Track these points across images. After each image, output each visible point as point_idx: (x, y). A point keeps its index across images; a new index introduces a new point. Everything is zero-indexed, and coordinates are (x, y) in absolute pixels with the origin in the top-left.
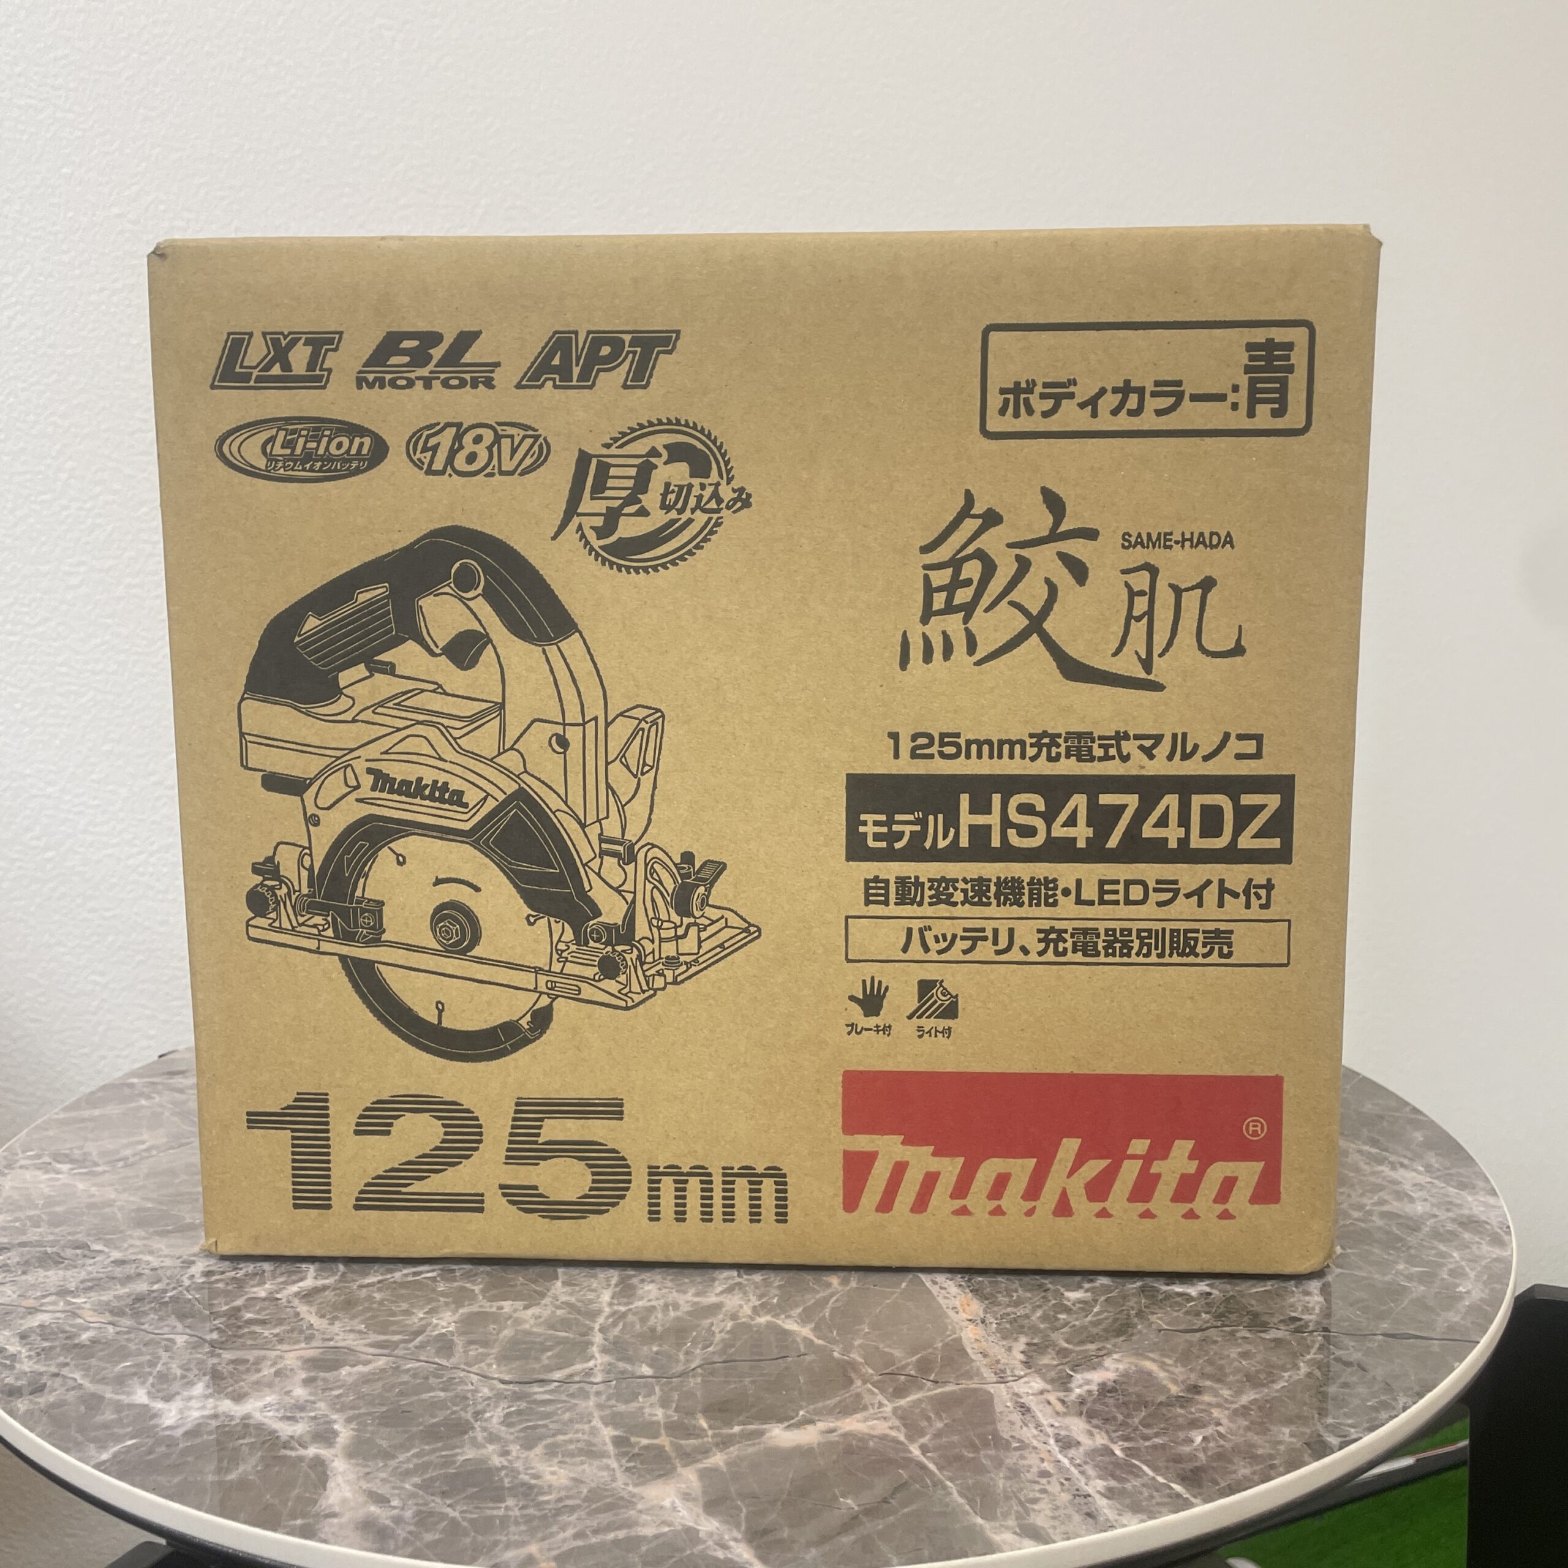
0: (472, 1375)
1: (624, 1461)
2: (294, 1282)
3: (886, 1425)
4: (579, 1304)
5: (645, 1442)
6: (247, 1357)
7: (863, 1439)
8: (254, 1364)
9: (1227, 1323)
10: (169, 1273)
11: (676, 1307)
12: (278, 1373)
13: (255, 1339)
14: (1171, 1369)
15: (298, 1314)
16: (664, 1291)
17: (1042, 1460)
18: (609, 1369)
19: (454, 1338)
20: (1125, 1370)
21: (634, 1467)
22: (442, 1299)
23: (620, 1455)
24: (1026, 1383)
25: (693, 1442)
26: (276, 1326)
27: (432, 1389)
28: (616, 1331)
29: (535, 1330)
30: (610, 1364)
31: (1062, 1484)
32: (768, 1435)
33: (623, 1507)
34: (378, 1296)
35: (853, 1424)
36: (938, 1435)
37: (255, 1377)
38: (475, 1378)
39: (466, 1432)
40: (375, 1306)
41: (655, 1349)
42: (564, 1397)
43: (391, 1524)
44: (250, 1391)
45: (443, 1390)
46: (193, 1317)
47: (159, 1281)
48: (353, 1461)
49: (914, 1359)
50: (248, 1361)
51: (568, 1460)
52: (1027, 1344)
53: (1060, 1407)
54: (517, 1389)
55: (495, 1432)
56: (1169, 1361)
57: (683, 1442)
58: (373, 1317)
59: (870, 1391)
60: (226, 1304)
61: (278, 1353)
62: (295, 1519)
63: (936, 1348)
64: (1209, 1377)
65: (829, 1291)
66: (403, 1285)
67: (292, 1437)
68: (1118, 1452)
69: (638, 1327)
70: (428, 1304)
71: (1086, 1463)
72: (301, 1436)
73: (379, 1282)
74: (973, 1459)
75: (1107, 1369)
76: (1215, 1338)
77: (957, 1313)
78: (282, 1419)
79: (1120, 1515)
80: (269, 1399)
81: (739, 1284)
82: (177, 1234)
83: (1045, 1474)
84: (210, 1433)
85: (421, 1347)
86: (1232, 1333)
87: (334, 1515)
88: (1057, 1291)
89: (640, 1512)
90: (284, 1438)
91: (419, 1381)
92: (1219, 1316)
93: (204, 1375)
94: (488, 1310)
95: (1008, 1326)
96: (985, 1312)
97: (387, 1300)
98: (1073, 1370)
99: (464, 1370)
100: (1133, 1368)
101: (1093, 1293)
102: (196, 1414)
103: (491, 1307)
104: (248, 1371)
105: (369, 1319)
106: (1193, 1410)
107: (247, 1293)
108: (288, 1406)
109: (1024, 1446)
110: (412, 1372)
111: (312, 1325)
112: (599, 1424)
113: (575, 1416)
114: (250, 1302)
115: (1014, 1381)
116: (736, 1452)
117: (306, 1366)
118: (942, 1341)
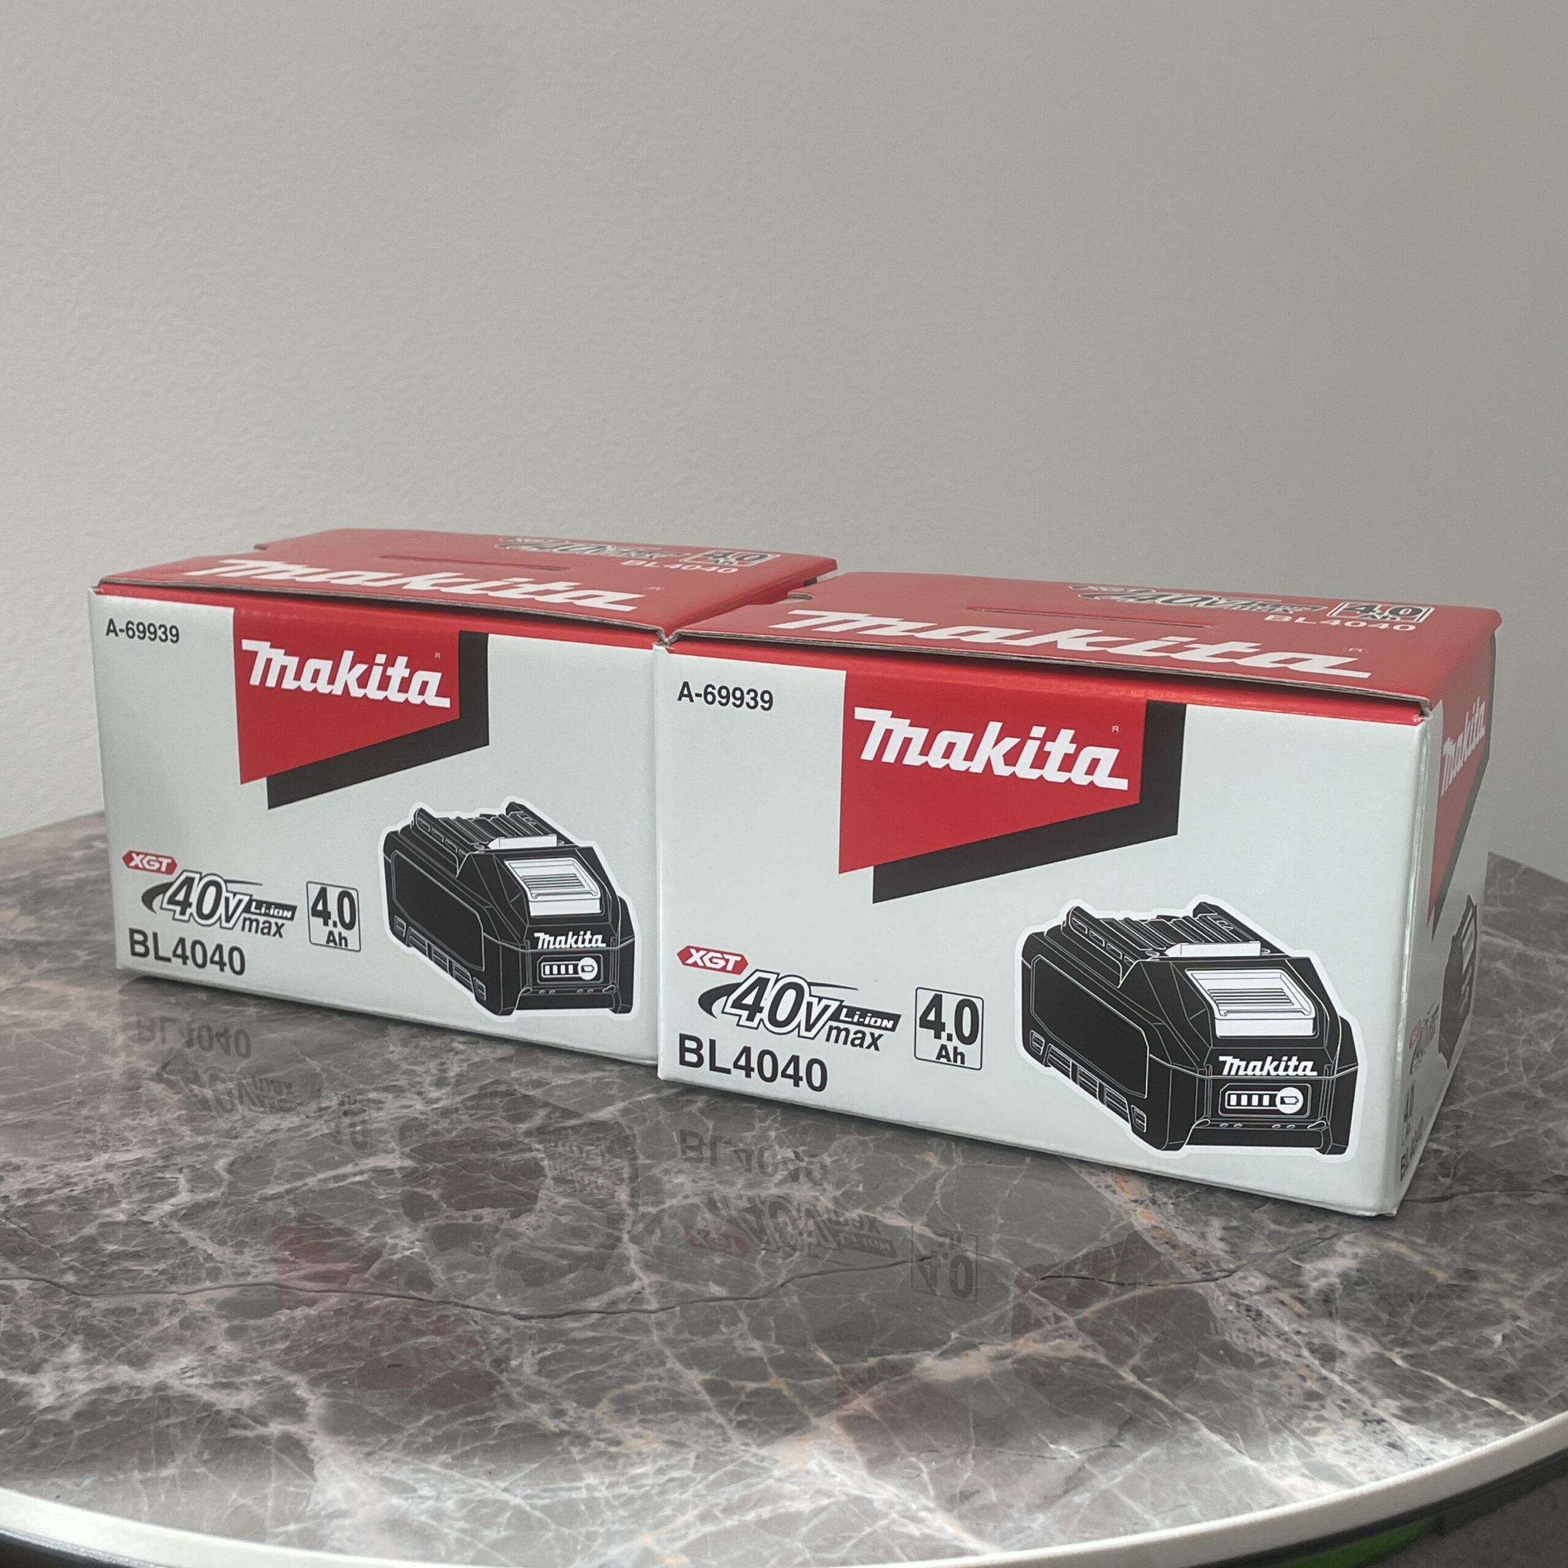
0: (471, 1311)
1: (731, 1414)
2: (162, 1199)
3: (1076, 1344)
5: (751, 1386)
6: (129, 1304)
7: (1053, 1364)
8: (144, 1314)
9: (1477, 1187)
11: (728, 1205)
12: (185, 1324)
13: (134, 1279)
14: (1427, 1250)
15: (183, 1242)
16: (701, 1183)
17: (1303, 1378)
18: (663, 1292)
19: (427, 1261)
20: (1367, 1255)
21: (749, 1421)
22: (390, 1211)
23: (723, 1406)
24: (1244, 1278)
25: (818, 1381)
26: (157, 1260)
27: (420, 1333)
28: (655, 1239)
29: (539, 1244)
30: (662, 1285)
31: (1342, 1408)
32: (918, 1367)
33: (751, 1475)
34: (293, 1211)
35: (1028, 1345)
36: (1150, 1353)
37: (154, 1331)
38: (478, 1315)
39: (491, 1389)
40: (293, 1224)
41: (718, 1261)
42: (613, 1333)
43: (431, 1522)
44: (152, 1351)
45: (437, 1332)
46: (28, 1253)
48: (341, 1438)
49: (1079, 1255)
50: (135, 1310)
51: (651, 1417)
52: (1224, 1228)
53: (1298, 1307)
54: (542, 1326)
55: (533, 1385)
56: (1420, 1241)
57: (804, 1383)
58: (299, 1240)
59: (1035, 1300)
60: (73, 1234)
61: (174, 1296)
62: (285, 1523)
63: (1103, 1240)
64: (1479, 1258)
65: (930, 1173)
66: (324, 1194)
67: (238, 1410)
68: (1399, 1362)
69: (682, 1232)
70: (370, 1218)
71: (1362, 1378)
72: (252, 1408)
73: (288, 1192)
74: (1211, 1381)
75: (1343, 1255)
76: (1469, 1208)
77: (1114, 1192)
78: (213, 1387)
79: (1433, 1443)
80: (186, 1360)
81: (801, 1168)
83: (1312, 1396)
84: (114, 1413)
85: (383, 1276)
86: (1488, 1201)
87: (342, 1514)
89: (780, 1480)
90: (228, 1414)
91: (396, 1323)
92: (1463, 1179)
93: (75, 1332)
94: (461, 1221)
95: (1190, 1206)
96: (1154, 1190)
97: (311, 1216)
98: (1298, 1259)
99: (456, 1305)
100: (1376, 1251)
102: (83, 1388)
103: (468, 1218)
104: (139, 1323)
105: (291, 1242)
106: (1476, 1301)
107: (97, 1217)
108: (217, 1368)
109: (1271, 1363)
110: (383, 1311)
111: (210, 1255)
112: (678, 1367)
113: (640, 1358)
114: (106, 1229)
115: (1225, 1277)
116: (884, 1393)
117: (224, 1313)
118: (1108, 1230)
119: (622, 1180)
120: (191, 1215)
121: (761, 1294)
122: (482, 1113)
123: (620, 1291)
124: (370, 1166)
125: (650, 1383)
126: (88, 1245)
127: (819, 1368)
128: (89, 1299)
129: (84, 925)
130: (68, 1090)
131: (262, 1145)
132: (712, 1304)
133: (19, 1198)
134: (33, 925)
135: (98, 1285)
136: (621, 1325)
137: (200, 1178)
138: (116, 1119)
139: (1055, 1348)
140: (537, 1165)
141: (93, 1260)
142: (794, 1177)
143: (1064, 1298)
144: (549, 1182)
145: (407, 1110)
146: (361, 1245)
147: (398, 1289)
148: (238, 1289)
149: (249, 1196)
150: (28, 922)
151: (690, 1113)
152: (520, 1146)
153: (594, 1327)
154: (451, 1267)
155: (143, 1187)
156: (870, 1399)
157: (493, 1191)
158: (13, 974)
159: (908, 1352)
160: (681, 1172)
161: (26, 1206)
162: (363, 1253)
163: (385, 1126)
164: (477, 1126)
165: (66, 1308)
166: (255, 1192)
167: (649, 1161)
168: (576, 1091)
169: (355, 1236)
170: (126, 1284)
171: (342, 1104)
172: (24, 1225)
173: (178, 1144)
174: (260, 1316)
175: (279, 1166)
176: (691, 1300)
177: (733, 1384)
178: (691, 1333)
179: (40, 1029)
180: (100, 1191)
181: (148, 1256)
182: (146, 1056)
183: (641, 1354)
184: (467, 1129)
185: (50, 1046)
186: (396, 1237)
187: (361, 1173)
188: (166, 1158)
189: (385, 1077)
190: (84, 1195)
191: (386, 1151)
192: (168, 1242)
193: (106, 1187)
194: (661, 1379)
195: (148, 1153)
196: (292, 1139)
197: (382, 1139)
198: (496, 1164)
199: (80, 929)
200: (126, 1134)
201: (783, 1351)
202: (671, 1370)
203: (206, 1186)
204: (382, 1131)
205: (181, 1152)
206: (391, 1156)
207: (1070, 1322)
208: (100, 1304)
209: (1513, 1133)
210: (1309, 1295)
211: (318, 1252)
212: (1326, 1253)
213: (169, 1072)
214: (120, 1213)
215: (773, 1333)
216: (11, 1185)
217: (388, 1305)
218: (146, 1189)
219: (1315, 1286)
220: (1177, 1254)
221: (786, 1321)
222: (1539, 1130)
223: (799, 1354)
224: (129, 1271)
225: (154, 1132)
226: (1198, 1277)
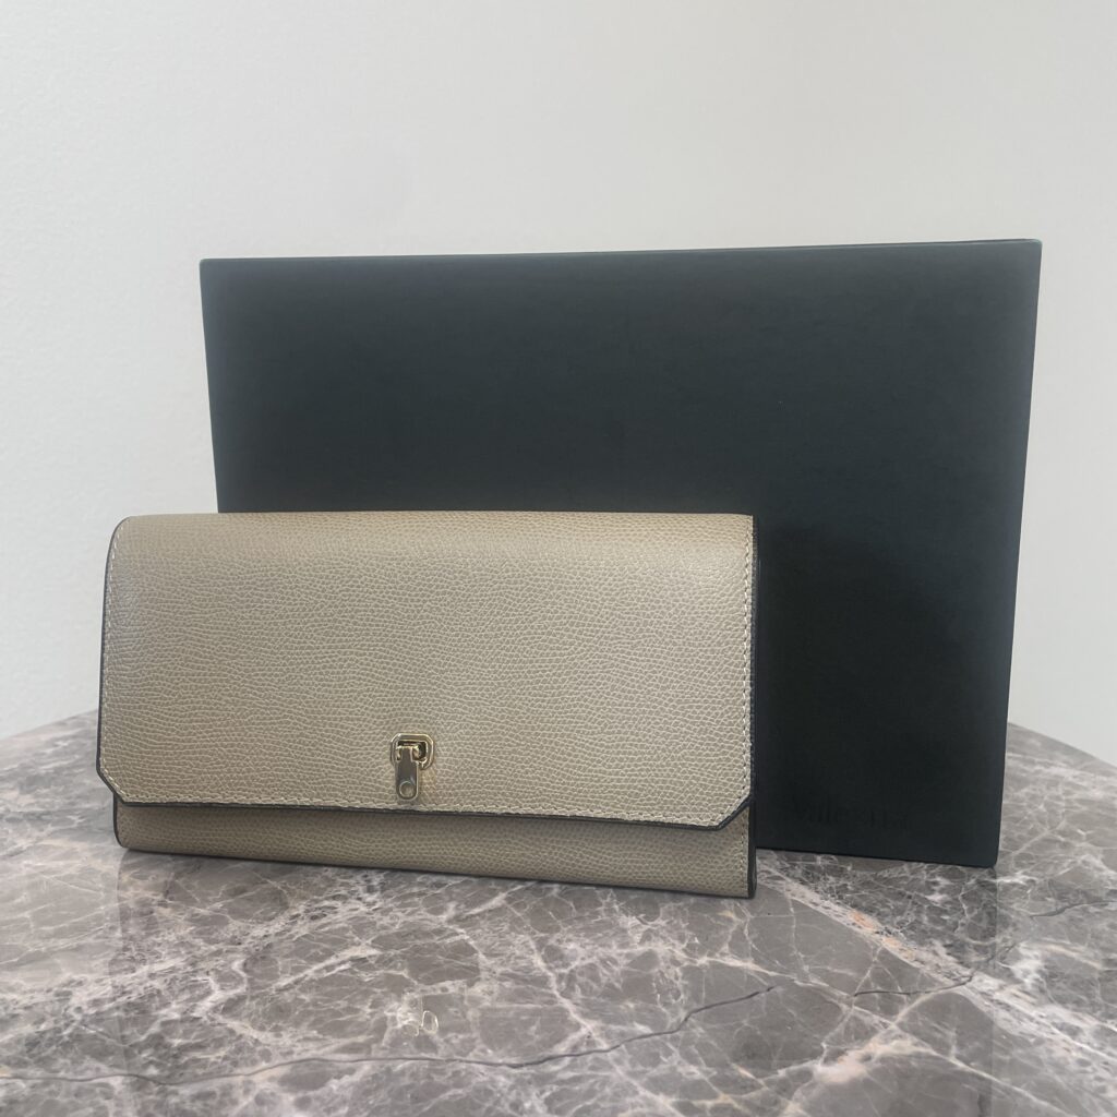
0: (474, 1065)
2: (202, 997)
3: (908, 1042)
4: (519, 973)
5: (709, 1103)
6: (208, 1089)
7: (904, 1060)
8: (224, 1095)
9: (1072, 902)
10: (48, 1009)
11: (615, 962)
12: (259, 1101)
13: (204, 1067)
14: (1074, 948)
15: (232, 1032)
16: (588, 948)
17: (1068, 1050)
18: (605, 1034)
19: (423, 1028)
20: (1043, 956)
24: (980, 981)
25: (753, 1094)
26: (217, 1048)
27: (444, 1089)
28: (579, 994)
29: (499, 1006)
30: (602, 1029)
31: (1105, 1069)
32: (815, 1073)
34: (306, 997)
35: (878, 1047)
36: (960, 1044)
37: (238, 1110)
38: (481, 1068)
40: (311, 1008)
41: (631, 1006)
42: (589, 1073)
45: (457, 1085)
46: (112, 1054)
47: (43, 1020)
49: (868, 974)
50: (214, 1093)
52: (945, 946)
53: (1028, 997)
54: (533, 1071)
56: (1066, 942)
57: (744, 1096)
58: (319, 1021)
59: (861, 1012)
60: (142, 1034)
61: (242, 1078)
63: (875, 963)
65: (735, 925)
66: (323, 982)
69: (595, 986)
70: (366, 997)
71: (1103, 1045)
73: (296, 982)
74: (1012, 1060)
75: (1028, 958)
76: (1077, 917)
77: (859, 927)
81: (649, 930)
82: (29, 966)
83: (1082, 1063)
85: (396, 1043)
86: (1085, 910)
88: (918, 896)
91: (422, 1082)
92: (1061, 898)
94: (433, 993)
95: (913, 933)
96: (883, 924)
97: (321, 1000)
98: (1004, 963)
99: (461, 1061)
100: (1046, 952)
101: (948, 893)
103: (435, 990)
104: (222, 1104)
105: (315, 1023)
107: (156, 1018)
109: (1040, 1041)
110: (408, 1073)
111: (257, 1040)
112: (649, 1094)
113: (617, 1089)
114: (168, 1026)
115: (969, 981)
116: (804, 1098)
117: (286, 1088)
118: (874, 955)
119: (532, 950)
120: (230, 1007)
121: (675, 1028)
122: (409, 909)
123: (574, 1037)
124: (347, 957)
125: (635, 1110)
126: (157, 1042)
127: (749, 1083)
128: (173, 1088)
129: (69, 798)
130: (99, 919)
131: (261, 949)
132: (645, 1040)
133: (90, 1007)
134: (33, 801)
135: (177, 1076)
136: (590, 1064)
137: (226, 979)
138: (143, 938)
139: (898, 1047)
140: (467, 944)
141: (165, 1054)
142: (647, 937)
143: (878, 1008)
144: (482, 957)
145: (355, 913)
146: (368, 1020)
147: (412, 1053)
148: (290, 1067)
149: (267, 990)
150: (28, 799)
151: (552, 897)
152: (448, 932)
153: (570, 1067)
154: (445, 1031)
155: (183, 990)
156: (798, 1104)
157: (446, 967)
158: (29, 837)
159: (802, 1062)
160: (569, 940)
161: (97, 1014)
162: (372, 1027)
163: (346, 925)
164: (410, 919)
165: (158, 1098)
166: (271, 985)
167: (543, 935)
168: (468, 887)
169: (361, 1013)
170: (200, 1072)
171: (307, 911)
172: (101, 1030)
173: (198, 953)
174: (315, 1087)
175: (280, 963)
176: (628, 1038)
177: (696, 1103)
178: (644, 1065)
179: (62, 875)
180: (151, 996)
181: (209, 1045)
182: (147, 888)
183: (617, 1086)
184: (404, 922)
185: (72, 886)
186: (391, 1011)
187: (343, 963)
188: (193, 964)
189: (329, 889)
190: (139, 1001)
191: (354, 944)
192: (220, 1032)
193: (155, 992)
194: (642, 1106)
195: (178, 962)
196: (281, 941)
197: (348, 935)
198: (438, 947)
200: (156, 948)
201: (715, 1073)
202: (645, 1098)
203: (233, 984)
204: (345, 929)
205: (203, 959)
206: (360, 947)
207: (893, 1026)
208: (186, 1091)
209: (1065, 865)
210: (1029, 988)
211: (338, 1029)
212: (1018, 957)
213: (171, 899)
214: (173, 1012)
215: (700, 1059)
216: (80, 998)
217: (410, 1067)
218: (187, 991)
219: (1028, 981)
220: (928, 968)
221: (704, 1047)
222: (1079, 862)
223: (728, 1073)
224: (199, 1060)
225: (176, 945)
226: (952, 983)
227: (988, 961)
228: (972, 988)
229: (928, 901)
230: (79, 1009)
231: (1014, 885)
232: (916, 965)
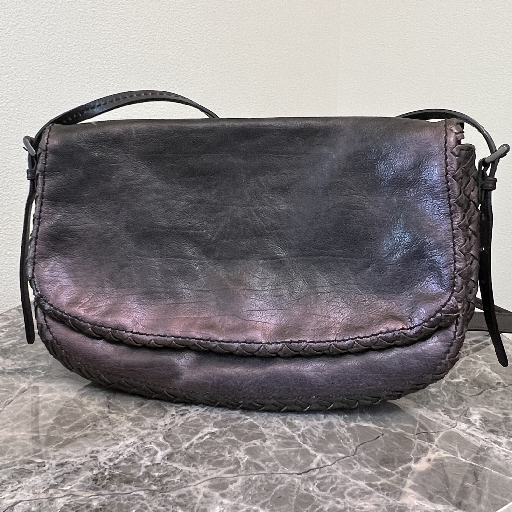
119: (282, 424)
120: (169, 458)
124: (206, 432)
126: (147, 474)
127: (390, 474)
130: (85, 421)
133: (109, 462)
134: (13, 363)
135: (165, 488)
137: (160, 445)
138: (112, 429)
140: (254, 423)
144: (264, 429)
145: (199, 411)
148: (209, 481)
149: (181, 449)
152: (243, 418)
153: (320, 473)
154: (264, 461)
155: (144, 452)
156: (410, 480)
157: (250, 434)
158: (24, 382)
159: (406, 464)
161: (114, 465)
163: (198, 418)
166: (181, 447)
167: (283, 417)
170: (173, 486)
172: (121, 471)
173: (141, 435)
175: (179, 437)
177: (373, 483)
179: (54, 401)
180: (133, 455)
182: (99, 405)
184: (222, 415)
186: (237, 455)
187: (206, 435)
188: (142, 439)
190: (129, 458)
191: (206, 426)
193: (133, 453)
195: (135, 439)
196: (174, 427)
197: (201, 422)
199: (30, 362)
200: (121, 434)
201: (376, 471)
202: (354, 482)
203: (164, 447)
204: (198, 420)
205: (145, 437)
206: (209, 428)
208: (174, 494)
209: (477, 372)
210: (479, 427)
211: (220, 464)
212: (471, 414)
213: (113, 410)
214: (146, 461)
215: (368, 465)
216: (102, 458)
217: (258, 478)
218: (146, 452)
219: (477, 424)
220: (439, 421)
221: (368, 461)
222: (482, 371)
223: (380, 470)
224: (170, 481)
225: (129, 432)
226: (450, 427)
227: (460, 417)
228: (457, 428)
229: (430, 392)
230: (105, 463)
231: (460, 382)
232: (434, 420)
